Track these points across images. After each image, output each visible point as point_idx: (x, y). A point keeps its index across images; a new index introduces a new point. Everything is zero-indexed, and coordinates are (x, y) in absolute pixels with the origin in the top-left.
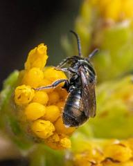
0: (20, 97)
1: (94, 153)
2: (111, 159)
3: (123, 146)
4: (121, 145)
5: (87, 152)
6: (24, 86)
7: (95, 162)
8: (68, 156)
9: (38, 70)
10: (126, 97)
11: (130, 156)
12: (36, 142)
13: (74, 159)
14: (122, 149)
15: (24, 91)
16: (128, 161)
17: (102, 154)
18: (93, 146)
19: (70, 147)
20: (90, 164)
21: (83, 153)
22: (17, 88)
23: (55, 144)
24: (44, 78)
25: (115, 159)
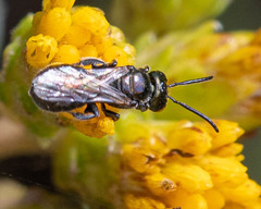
0: (34, 54)
1: (153, 141)
2: (179, 152)
3: (199, 131)
4: (194, 129)
5: (141, 140)
6: (40, 37)
7: (153, 156)
8: (112, 148)
9: (63, 11)
10: (204, 55)
11: (209, 146)
12: (61, 124)
13: (122, 152)
14: (196, 136)
15: (40, 44)
16: (205, 155)
17: (165, 144)
18: (152, 131)
19: (113, 131)
20: (147, 160)
21: (135, 142)
22: (30, 39)
23: (90, 128)
24: (73, 24)
25: (185, 151)
